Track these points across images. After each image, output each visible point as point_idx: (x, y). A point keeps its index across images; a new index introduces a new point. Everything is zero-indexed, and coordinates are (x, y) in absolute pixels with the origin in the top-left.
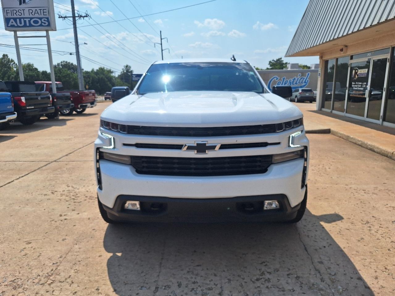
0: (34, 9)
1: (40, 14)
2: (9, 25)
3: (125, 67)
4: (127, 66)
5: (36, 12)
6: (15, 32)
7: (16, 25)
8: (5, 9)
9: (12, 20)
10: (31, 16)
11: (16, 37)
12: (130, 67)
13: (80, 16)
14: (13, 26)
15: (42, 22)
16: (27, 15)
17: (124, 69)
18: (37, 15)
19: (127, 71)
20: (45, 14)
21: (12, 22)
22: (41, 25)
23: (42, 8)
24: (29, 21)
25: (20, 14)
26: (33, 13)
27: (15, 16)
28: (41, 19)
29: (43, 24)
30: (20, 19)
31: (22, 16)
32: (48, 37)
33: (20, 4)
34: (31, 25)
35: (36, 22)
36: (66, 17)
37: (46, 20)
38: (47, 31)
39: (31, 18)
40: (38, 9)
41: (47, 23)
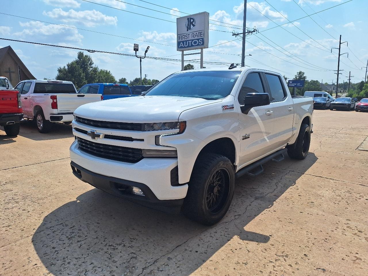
0: (195, 33)
1: (198, 36)
2: (180, 47)
3: (298, 73)
4: (300, 73)
5: (196, 35)
6: (183, 51)
7: (183, 46)
8: (179, 36)
9: (181, 43)
10: (193, 38)
11: (183, 55)
12: (303, 73)
13: (249, 32)
14: (182, 47)
15: (199, 42)
16: (190, 38)
17: (297, 75)
18: (196, 38)
19: (300, 77)
20: (202, 35)
21: (181, 45)
22: (198, 45)
23: (200, 32)
24: (191, 42)
25: (186, 38)
26: (194, 37)
27: (184, 40)
28: (198, 40)
29: (199, 44)
30: (186, 41)
31: (188, 39)
32: (202, 53)
33: (187, 30)
34: (192, 46)
35: (195, 43)
36: (238, 34)
37: (202, 40)
38: (202, 49)
39: (192, 40)
40: (197, 32)
41: (202, 43)
